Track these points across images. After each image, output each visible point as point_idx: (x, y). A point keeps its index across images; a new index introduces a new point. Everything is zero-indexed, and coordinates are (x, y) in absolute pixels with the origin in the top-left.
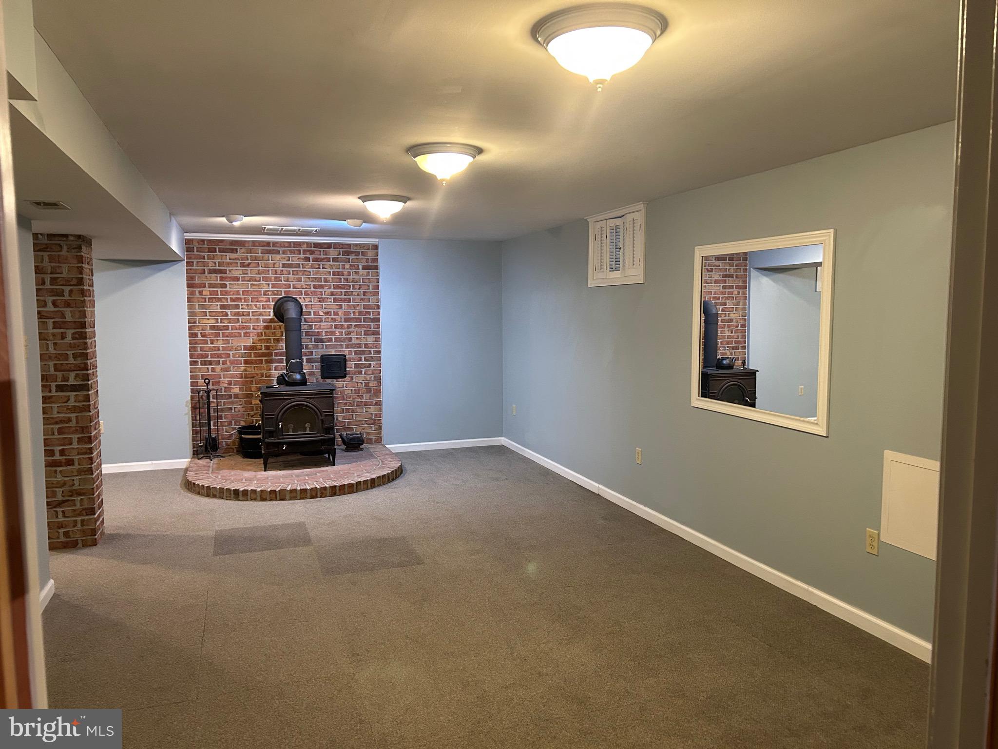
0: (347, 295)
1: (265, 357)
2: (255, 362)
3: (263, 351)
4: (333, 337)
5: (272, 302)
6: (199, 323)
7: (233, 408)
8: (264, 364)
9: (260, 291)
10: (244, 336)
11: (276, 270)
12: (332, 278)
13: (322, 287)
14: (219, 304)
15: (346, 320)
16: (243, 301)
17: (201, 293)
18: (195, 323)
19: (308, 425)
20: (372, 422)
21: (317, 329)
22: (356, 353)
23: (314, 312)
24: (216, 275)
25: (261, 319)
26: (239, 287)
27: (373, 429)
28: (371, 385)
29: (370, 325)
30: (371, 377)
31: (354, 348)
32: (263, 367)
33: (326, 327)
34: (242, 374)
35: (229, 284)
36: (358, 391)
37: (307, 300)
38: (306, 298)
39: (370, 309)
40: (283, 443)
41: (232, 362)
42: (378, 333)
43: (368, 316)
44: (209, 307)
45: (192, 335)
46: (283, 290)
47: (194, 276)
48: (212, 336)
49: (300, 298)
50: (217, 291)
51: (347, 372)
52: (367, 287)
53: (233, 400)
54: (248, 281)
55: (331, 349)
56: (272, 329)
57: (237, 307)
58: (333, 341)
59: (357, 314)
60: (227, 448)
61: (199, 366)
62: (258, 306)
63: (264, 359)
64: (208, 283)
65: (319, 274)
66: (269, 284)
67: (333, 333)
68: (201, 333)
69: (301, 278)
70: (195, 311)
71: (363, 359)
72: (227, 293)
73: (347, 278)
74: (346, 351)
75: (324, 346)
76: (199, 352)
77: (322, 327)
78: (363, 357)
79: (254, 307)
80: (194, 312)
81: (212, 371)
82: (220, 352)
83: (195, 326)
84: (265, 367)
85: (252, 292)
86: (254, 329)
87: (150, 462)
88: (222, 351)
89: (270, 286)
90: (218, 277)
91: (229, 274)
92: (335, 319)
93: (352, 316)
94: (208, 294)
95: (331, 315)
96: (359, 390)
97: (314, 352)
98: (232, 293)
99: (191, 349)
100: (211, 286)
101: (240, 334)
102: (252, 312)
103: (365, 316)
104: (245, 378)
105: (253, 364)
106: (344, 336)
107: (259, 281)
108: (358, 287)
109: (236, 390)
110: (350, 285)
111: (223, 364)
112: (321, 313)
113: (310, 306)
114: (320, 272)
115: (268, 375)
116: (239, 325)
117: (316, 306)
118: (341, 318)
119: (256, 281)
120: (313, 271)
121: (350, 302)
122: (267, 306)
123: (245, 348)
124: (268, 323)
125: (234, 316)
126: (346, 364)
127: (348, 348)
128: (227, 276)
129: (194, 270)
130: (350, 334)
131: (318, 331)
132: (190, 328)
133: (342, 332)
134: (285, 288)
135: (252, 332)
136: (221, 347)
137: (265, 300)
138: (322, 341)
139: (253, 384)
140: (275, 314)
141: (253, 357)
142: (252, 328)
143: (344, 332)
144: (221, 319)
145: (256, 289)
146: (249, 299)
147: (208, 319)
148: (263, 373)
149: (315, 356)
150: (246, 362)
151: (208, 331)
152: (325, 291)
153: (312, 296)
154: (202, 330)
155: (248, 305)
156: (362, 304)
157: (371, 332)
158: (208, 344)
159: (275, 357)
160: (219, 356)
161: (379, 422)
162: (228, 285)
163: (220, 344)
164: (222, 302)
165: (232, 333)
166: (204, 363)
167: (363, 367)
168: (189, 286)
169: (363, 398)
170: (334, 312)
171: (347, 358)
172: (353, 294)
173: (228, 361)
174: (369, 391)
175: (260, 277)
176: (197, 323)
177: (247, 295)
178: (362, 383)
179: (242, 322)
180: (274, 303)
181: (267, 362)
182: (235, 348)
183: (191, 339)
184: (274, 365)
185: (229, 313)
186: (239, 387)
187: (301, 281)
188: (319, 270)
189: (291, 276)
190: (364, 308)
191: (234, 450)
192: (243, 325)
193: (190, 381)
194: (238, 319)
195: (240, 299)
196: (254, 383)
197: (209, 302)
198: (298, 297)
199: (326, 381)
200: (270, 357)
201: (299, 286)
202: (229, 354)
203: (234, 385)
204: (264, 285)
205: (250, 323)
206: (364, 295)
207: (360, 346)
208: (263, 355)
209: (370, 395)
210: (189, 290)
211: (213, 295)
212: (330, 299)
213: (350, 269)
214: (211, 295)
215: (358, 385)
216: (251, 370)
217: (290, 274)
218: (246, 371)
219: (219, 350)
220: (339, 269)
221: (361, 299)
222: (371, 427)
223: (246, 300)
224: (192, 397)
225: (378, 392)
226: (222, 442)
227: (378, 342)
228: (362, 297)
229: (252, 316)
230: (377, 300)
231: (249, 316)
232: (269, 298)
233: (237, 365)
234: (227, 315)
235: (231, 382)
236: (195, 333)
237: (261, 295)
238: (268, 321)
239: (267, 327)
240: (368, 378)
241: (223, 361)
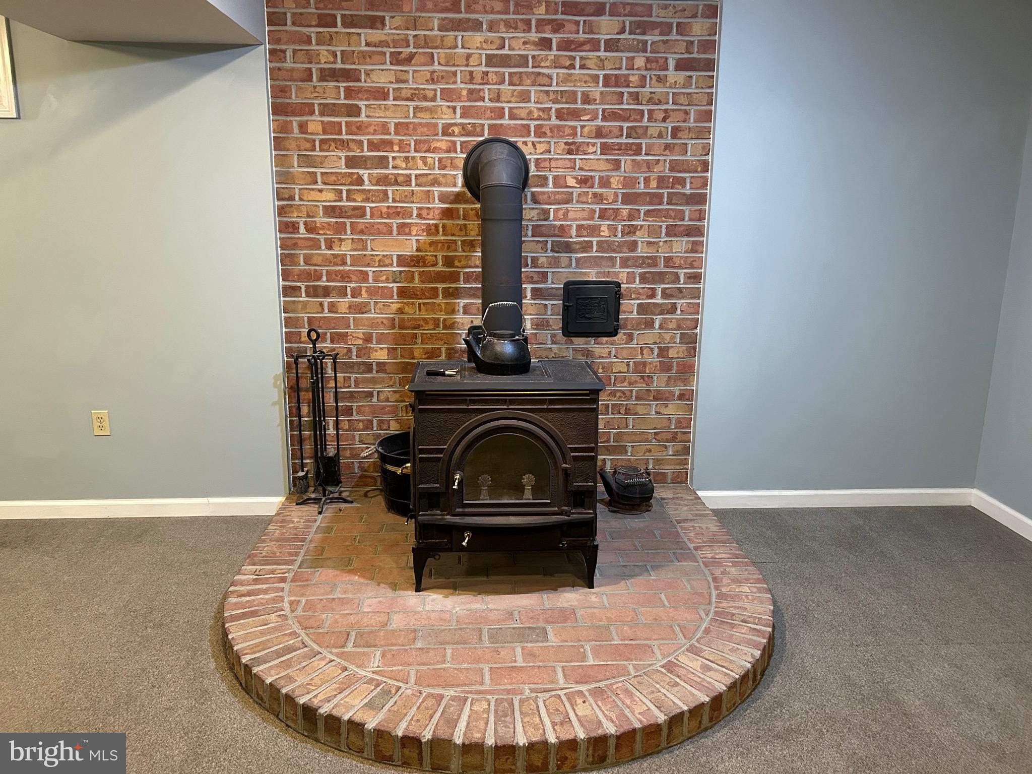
0: (634, 135)
1: (443, 282)
2: (422, 294)
3: (440, 268)
4: (595, 240)
5: (462, 152)
6: (301, 199)
7: (375, 394)
8: (440, 300)
9: (435, 125)
10: (399, 234)
11: (471, 73)
12: (602, 93)
13: (575, 114)
14: (343, 154)
15: (628, 199)
16: (396, 148)
17: (303, 127)
18: (292, 198)
19: (528, 480)
20: (670, 436)
21: (559, 220)
22: (644, 278)
23: (555, 178)
24: (336, 84)
25: (436, 194)
26: (388, 114)
27: (671, 453)
28: (672, 353)
29: (683, 212)
30: (673, 337)
31: (640, 267)
32: (439, 305)
33: (579, 215)
34: (394, 319)
35: (366, 106)
36: (641, 367)
37: (541, 148)
38: (540, 142)
39: (685, 171)
40: (464, 528)
41: (372, 292)
42: (699, 231)
43: (679, 189)
44: (321, 163)
45: (286, 227)
46: (487, 123)
47: (286, 86)
48: (329, 230)
49: (525, 143)
50: (340, 124)
51: (621, 322)
52: (682, 116)
53: (374, 374)
54: (408, 99)
55: (587, 268)
56: (458, 218)
57: (382, 162)
58: (595, 249)
59: (654, 184)
60: (361, 477)
61: (303, 298)
62: (429, 161)
63: (441, 286)
64: (320, 104)
65: (571, 81)
66: (454, 108)
67: (594, 230)
68: (305, 223)
69: (530, 91)
70: (291, 170)
71: (659, 293)
72: (360, 128)
73: (637, 93)
74: (621, 274)
75: (574, 260)
76: (302, 266)
77: (571, 215)
78: (659, 288)
79: (420, 164)
80: (288, 173)
81: (330, 311)
82: (347, 268)
83: (291, 206)
84: (443, 306)
85: (416, 126)
86: (419, 216)
87: (203, 500)
88: (352, 265)
89: (458, 111)
90: (342, 89)
91: (365, 81)
92: (601, 195)
93: (641, 189)
94: (319, 129)
95: (592, 187)
96: (644, 364)
97: (550, 275)
98: (371, 130)
99: (287, 260)
100: (327, 110)
101: (389, 226)
102: (417, 176)
103: (672, 188)
104: (401, 328)
105: (416, 296)
106: (619, 238)
107: (434, 99)
108: (661, 115)
109: (380, 354)
110: (642, 111)
111: (353, 296)
112: (571, 182)
113: (547, 164)
114: (573, 78)
115: (448, 323)
116: (388, 207)
117: (560, 163)
118: (616, 194)
119: (425, 99)
120: (558, 74)
121: (640, 154)
122: (449, 161)
123: (402, 260)
124: (450, 203)
125: (377, 184)
126: (619, 304)
127: (628, 267)
128: (362, 87)
129: (287, 70)
130: (634, 233)
131: (562, 226)
132: (281, 211)
133: (617, 229)
134: (492, 119)
135: (416, 224)
136: (348, 257)
137: (444, 146)
138: (568, 248)
139: (416, 343)
140: (467, 183)
141: (417, 280)
142: (415, 214)
143: (620, 228)
144: (348, 191)
145: (425, 118)
146: (410, 145)
147: (321, 191)
148: (438, 319)
149: (553, 283)
150: (402, 293)
151: (321, 219)
152: (583, 127)
153: (552, 137)
154: (308, 216)
155: (407, 158)
156: (668, 159)
157: (682, 228)
158: (320, 248)
159: (465, 283)
160: (345, 277)
161: (684, 437)
162: (363, 108)
163: (345, 249)
164: (350, 150)
165: (373, 225)
166: (313, 292)
167: (657, 312)
168: (278, 109)
169: (652, 382)
170: (601, 178)
171: (622, 290)
172: (649, 133)
173: (364, 290)
174: (666, 367)
175: (435, 90)
176: (297, 198)
177: (405, 134)
178: (652, 349)
179: (394, 201)
180: (464, 156)
181: (448, 294)
182: (380, 261)
183: (283, 236)
184: (462, 302)
185: (366, 178)
186: (388, 348)
187: (529, 101)
188: (572, 71)
189: (505, 87)
190: (672, 169)
191: (376, 482)
192: (397, 207)
193: (284, 330)
194: (385, 193)
195: (390, 143)
196: (419, 340)
197: (321, 150)
198: (519, 140)
199: (572, 343)
200: (453, 283)
201: (523, 113)
202: (366, 273)
203: (378, 343)
204: (444, 109)
205: (413, 202)
206: (674, 136)
207: (653, 261)
208: (440, 277)
209: (669, 377)
210: (276, 120)
211: (331, 134)
212: (594, 145)
213: (646, 69)
214: (325, 132)
215: (642, 354)
216: (413, 312)
217: (502, 82)
218: (403, 313)
219: (344, 263)
220: (620, 69)
221: (667, 147)
222: (666, 447)
223: (403, 146)
224: (288, 367)
225: (687, 370)
226: (353, 463)
227: (696, 252)
228: (670, 140)
229: (416, 185)
230: (704, 148)
231: (410, 185)
232: (454, 143)
233: (382, 298)
234: (360, 181)
235: (372, 337)
236: (292, 222)
237: (437, 135)
238: (452, 198)
239: (448, 214)
240: (667, 337)
241: (352, 289)
